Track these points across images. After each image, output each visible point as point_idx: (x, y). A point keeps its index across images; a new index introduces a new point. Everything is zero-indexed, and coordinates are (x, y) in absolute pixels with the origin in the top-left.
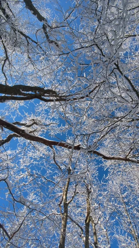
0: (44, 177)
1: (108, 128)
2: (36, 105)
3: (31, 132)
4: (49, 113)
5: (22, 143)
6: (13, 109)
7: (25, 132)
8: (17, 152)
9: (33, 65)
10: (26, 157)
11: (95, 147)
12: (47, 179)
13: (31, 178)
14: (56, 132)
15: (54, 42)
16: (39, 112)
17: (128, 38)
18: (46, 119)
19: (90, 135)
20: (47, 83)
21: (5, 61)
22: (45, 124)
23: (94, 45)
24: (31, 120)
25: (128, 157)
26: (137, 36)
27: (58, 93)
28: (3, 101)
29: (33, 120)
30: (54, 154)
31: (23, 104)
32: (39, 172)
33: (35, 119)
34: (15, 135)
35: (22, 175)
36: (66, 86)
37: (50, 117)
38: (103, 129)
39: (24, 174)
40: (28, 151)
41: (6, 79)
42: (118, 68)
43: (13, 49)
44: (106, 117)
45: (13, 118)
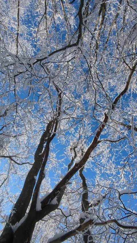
0: (130, 155)
1: (94, 83)
2: (58, 142)
3: (82, 154)
4: (70, 132)
5: (92, 166)
6: (57, 164)
7: (77, 163)
8: (98, 172)
9: (22, 135)
10: (106, 165)
11: (110, 100)
12: (133, 153)
13: (127, 168)
14: (89, 130)
15: (6, 111)
16: (65, 141)
17: (18, 41)
18: (74, 136)
19: (97, 104)
20: (41, 126)
21: (12, 160)
22: (77, 139)
23: (15, 78)
24: (71, 151)
25: (131, 67)
26: (19, 32)
27: (52, 119)
28: (44, 176)
29: (71, 149)
30: (107, 140)
31: (55, 154)
32: (123, 158)
33: (70, 148)
34: (81, 171)
35: (121, 175)
36: (48, 110)
37: (73, 132)
38: (94, 88)
39: (121, 173)
40: (101, 162)
41: (28, 163)
42: (41, 60)
43: (4, 149)
44: (87, 78)
45: (65, 166)
